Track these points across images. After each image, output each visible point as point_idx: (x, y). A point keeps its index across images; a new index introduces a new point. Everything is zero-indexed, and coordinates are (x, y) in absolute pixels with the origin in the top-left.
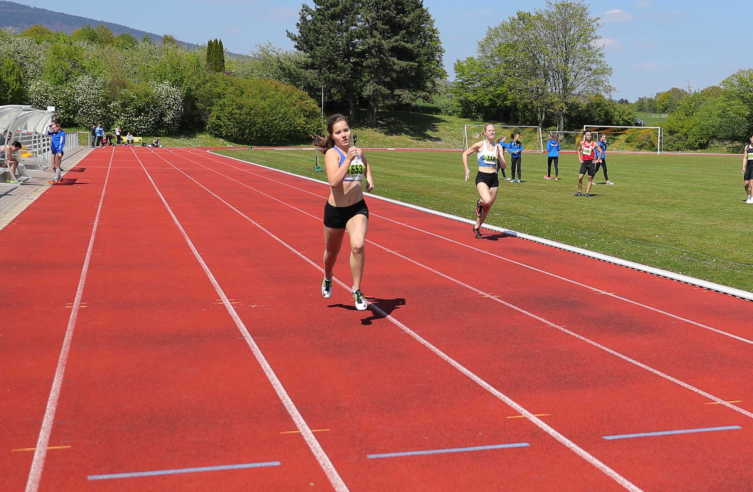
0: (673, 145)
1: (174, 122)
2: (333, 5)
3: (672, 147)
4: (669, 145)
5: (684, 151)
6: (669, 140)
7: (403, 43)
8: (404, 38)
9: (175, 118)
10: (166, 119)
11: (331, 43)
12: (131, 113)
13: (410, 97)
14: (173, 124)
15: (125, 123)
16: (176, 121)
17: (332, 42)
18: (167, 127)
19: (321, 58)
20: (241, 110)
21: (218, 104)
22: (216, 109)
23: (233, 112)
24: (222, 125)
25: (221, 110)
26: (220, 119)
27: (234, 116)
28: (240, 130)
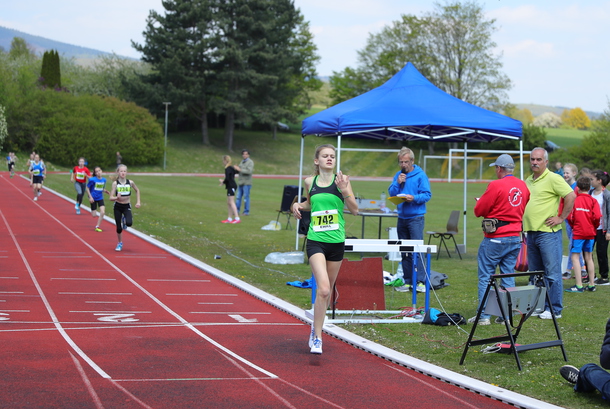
2: (184, 10)
7: (261, 54)
8: (264, 47)
11: (180, 55)
13: (270, 115)
17: (182, 53)
19: (168, 72)
20: (70, 130)
21: (46, 124)
22: (44, 129)
23: (62, 132)
24: (50, 147)
25: (49, 130)
26: (47, 141)
27: (62, 137)
28: (68, 152)
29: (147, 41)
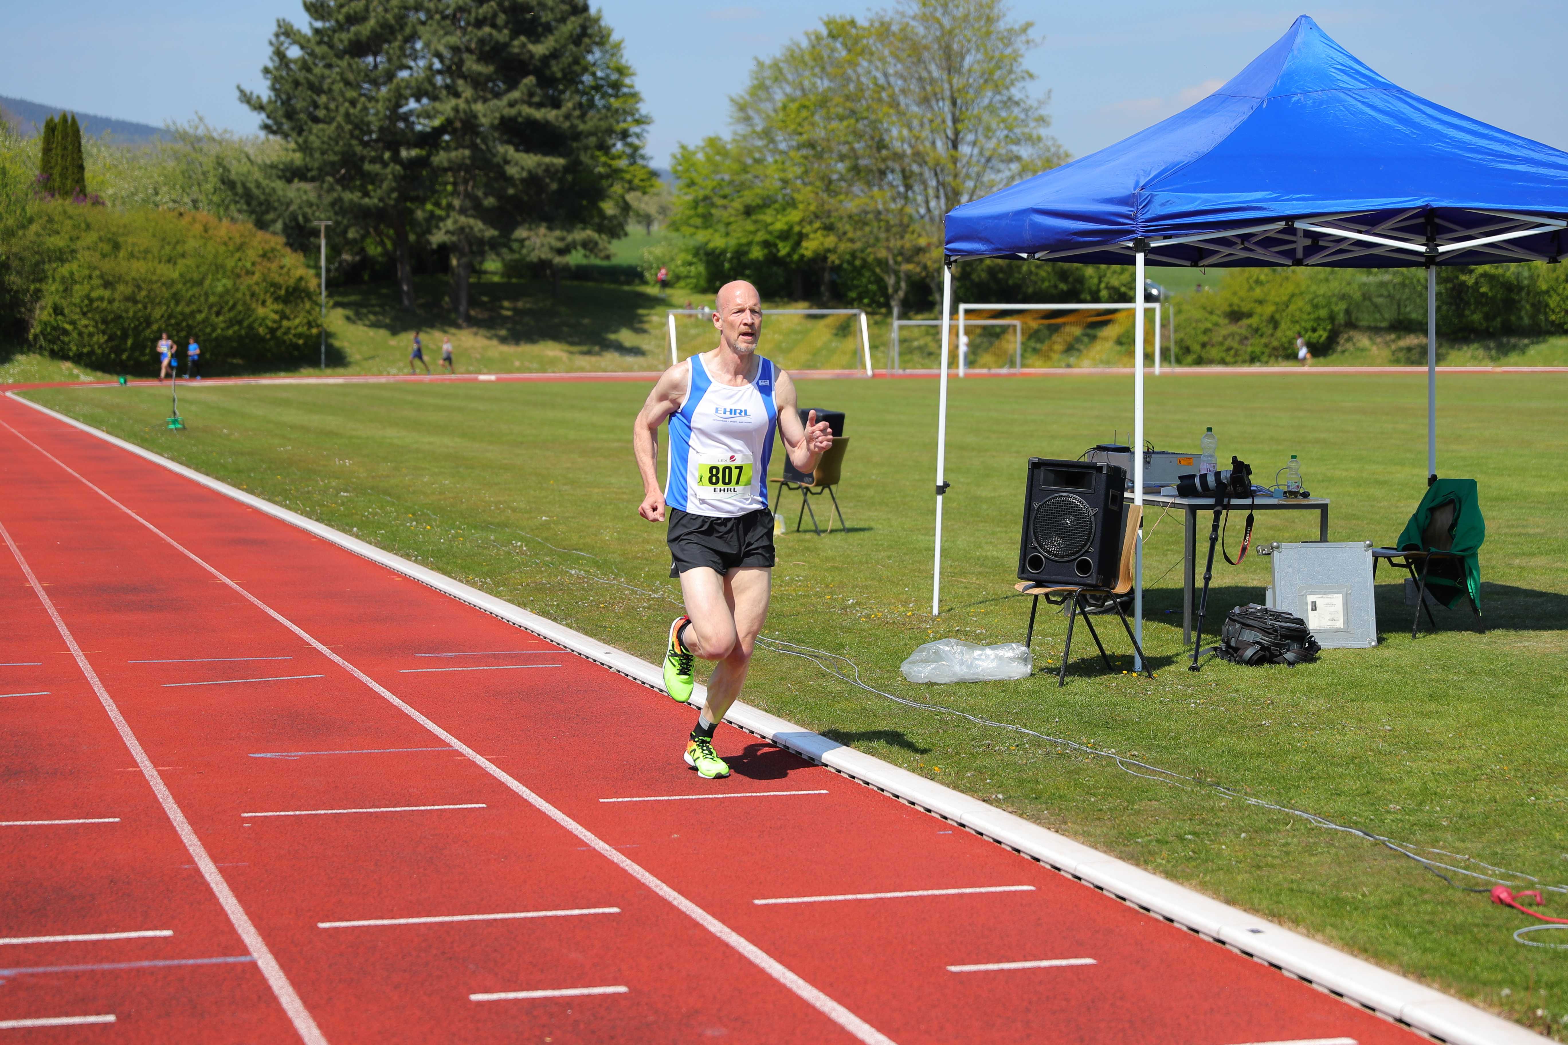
0: (1237, 351)
2: (353, 19)
3: (1236, 355)
4: (1229, 349)
5: (1267, 362)
6: (1229, 335)
7: (526, 110)
8: (531, 94)
11: (347, 115)
13: (549, 244)
17: (352, 111)
19: (323, 153)
20: (114, 289)
21: (58, 277)
22: (53, 288)
23: (94, 295)
24: (68, 327)
25: (65, 290)
26: (62, 314)
27: (95, 304)
28: (111, 338)
29: (273, 88)
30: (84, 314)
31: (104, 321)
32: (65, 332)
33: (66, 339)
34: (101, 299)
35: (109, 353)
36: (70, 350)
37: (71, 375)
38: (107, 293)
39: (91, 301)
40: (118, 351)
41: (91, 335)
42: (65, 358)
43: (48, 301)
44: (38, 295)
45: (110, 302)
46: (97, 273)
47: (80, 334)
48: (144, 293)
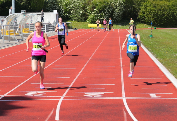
1: (119, 15)
9: (119, 14)
10: (114, 14)
12: (96, 12)
14: (119, 17)
15: (94, 17)
16: (120, 15)
18: (115, 18)
20: (156, 8)
21: (143, 5)
22: (143, 8)
23: (152, 9)
24: (146, 16)
25: (145, 8)
26: (144, 13)
27: (152, 11)
28: (155, 19)
30: (149, 13)
31: (154, 15)
32: (145, 18)
33: (145, 19)
34: (153, 10)
35: (155, 22)
36: (146, 21)
37: (146, 27)
38: (154, 9)
39: (151, 10)
40: (157, 22)
41: (151, 18)
42: (145, 23)
43: (141, 10)
44: (139, 9)
45: (155, 11)
46: (152, 4)
47: (148, 18)
48: (162, 9)
